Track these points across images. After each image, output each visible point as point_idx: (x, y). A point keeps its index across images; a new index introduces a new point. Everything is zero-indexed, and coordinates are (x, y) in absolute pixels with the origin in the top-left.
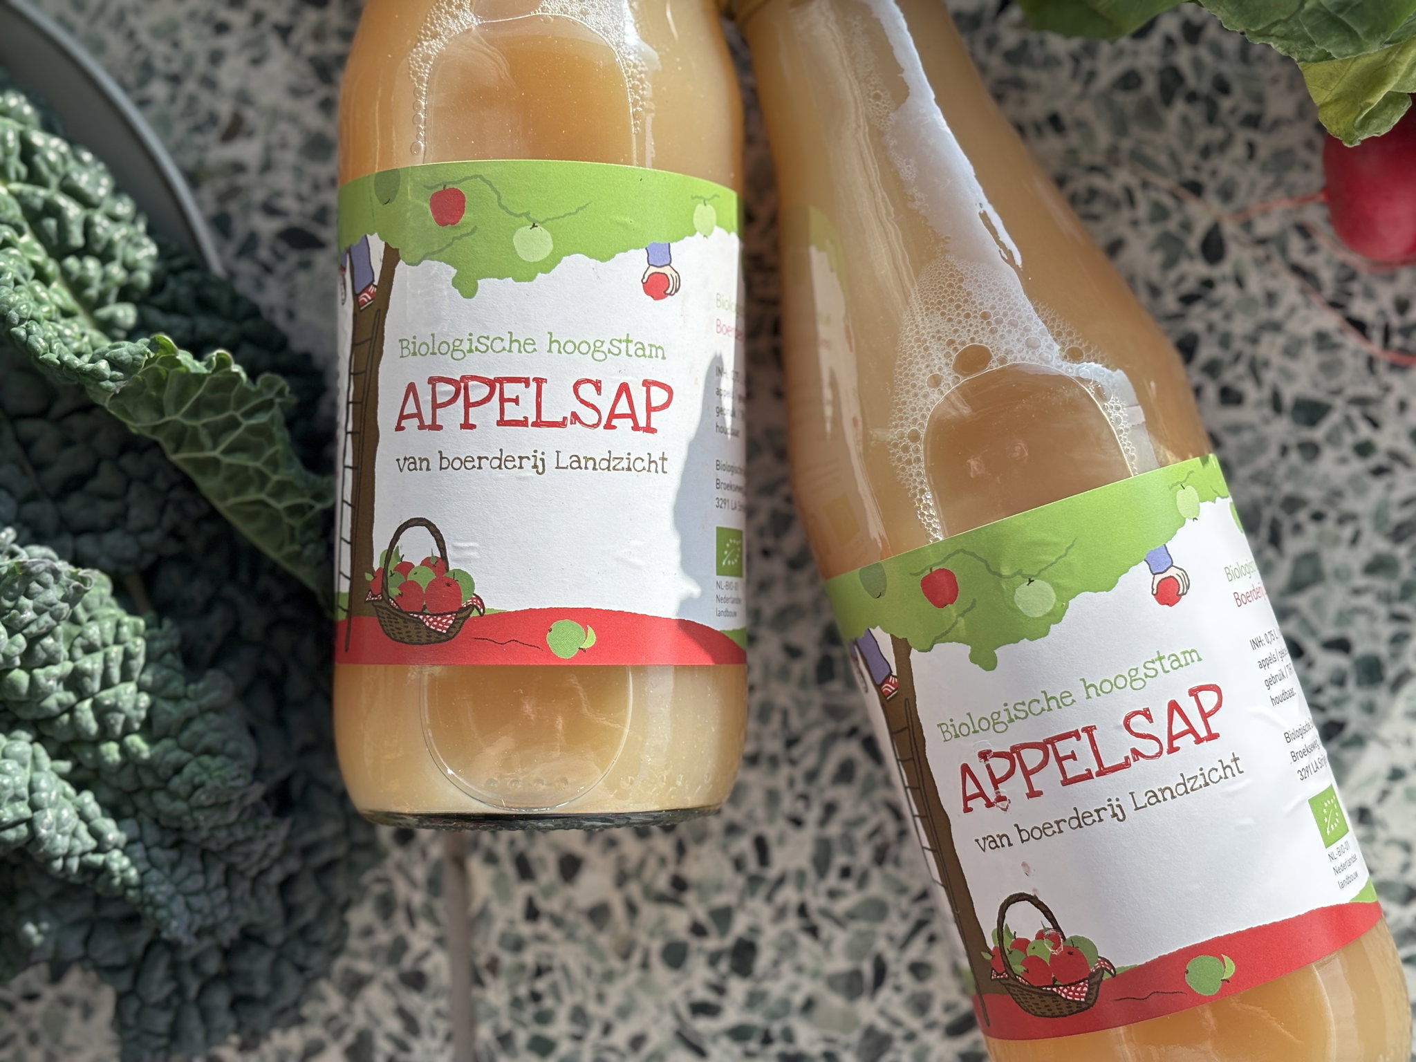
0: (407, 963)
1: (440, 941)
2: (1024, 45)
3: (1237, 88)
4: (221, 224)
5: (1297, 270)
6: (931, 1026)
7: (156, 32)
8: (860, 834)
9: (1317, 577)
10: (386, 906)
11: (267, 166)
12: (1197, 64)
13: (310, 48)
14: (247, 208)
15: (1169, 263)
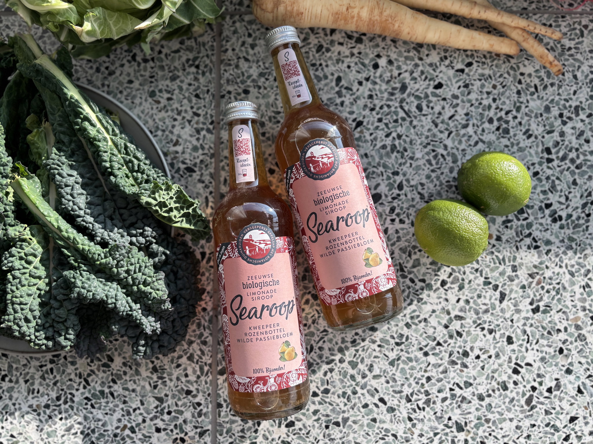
0: (203, 339)
1: (211, 334)
2: (360, 137)
3: (409, 151)
4: (172, 165)
5: (419, 193)
6: (322, 362)
7: (160, 120)
8: (309, 316)
9: (419, 265)
10: (199, 325)
11: (183, 153)
12: (400, 144)
13: (195, 126)
14: (178, 162)
15: (390, 190)
